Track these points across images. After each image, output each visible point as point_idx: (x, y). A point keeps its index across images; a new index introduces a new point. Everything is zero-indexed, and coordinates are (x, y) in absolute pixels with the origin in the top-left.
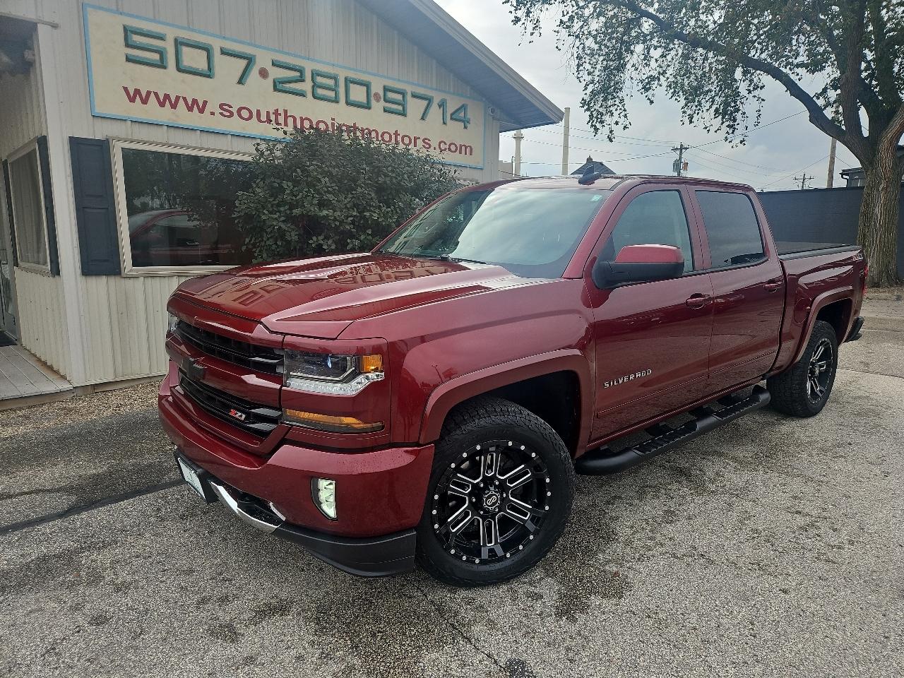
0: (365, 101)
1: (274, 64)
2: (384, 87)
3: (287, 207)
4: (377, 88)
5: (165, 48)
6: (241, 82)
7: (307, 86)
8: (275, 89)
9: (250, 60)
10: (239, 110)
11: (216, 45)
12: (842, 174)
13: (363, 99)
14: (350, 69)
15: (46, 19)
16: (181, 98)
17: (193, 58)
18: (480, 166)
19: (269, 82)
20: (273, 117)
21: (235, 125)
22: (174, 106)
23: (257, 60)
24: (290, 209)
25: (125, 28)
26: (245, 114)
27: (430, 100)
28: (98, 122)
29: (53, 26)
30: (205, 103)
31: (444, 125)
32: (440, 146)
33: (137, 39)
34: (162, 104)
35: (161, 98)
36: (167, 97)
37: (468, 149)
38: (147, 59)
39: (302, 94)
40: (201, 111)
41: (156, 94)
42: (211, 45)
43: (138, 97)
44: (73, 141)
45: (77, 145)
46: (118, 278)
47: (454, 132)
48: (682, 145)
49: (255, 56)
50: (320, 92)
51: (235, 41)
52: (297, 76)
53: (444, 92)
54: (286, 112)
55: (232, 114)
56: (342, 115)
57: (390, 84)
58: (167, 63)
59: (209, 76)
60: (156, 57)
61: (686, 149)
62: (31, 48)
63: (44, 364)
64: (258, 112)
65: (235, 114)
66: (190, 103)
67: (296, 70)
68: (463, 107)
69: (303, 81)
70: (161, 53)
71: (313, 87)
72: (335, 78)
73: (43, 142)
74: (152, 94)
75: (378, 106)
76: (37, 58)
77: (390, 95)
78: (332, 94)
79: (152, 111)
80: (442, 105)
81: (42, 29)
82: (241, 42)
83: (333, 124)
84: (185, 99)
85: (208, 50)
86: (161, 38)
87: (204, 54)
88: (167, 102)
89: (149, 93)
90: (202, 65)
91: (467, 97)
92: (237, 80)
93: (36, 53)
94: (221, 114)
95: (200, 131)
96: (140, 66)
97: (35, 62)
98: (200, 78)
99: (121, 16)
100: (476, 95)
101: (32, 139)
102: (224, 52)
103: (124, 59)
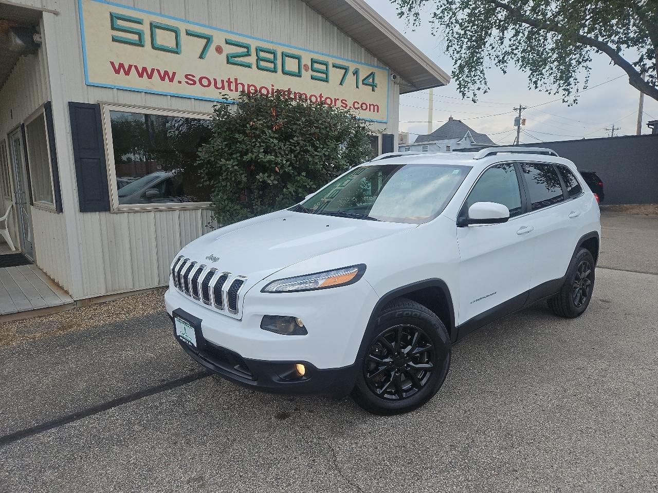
0: (297, 71)
2: (312, 59)
3: (238, 155)
4: (306, 61)
5: (143, 31)
6: (201, 57)
7: (252, 59)
8: (228, 62)
9: (209, 39)
10: (201, 79)
11: (182, 27)
12: (648, 125)
13: (295, 69)
14: (285, 45)
15: (50, 8)
16: (156, 70)
17: (165, 39)
18: (385, 120)
19: (223, 57)
20: (226, 84)
21: (197, 91)
22: (150, 77)
23: (214, 38)
24: (241, 156)
25: (111, 14)
26: (205, 82)
27: (346, 69)
28: (91, 90)
29: (55, 14)
30: (174, 74)
31: (357, 89)
32: (354, 105)
33: (120, 23)
34: (141, 75)
35: (140, 71)
36: (144, 69)
37: (376, 107)
38: (129, 39)
39: (249, 66)
40: (171, 80)
41: (136, 67)
42: (177, 27)
43: (122, 69)
44: (71, 105)
45: (75, 109)
46: (108, 213)
47: (365, 94)
48: (520, 106)
49: (212, 36)
50: (262, 64)
51: (197, 24)
52: (244, 52)
53: (357, 62)
54: (236, 80)
55: (195, 83)
56: (279, 82)
57: (316, 57)
58: (144, 42)
59: (176, 51)
60: (136, 37)
61: (524, 109)
62: (38, 33)
64: (215, 80)
65: (198, 82)
66: (162, 74)
67: (243, 47)
68: (372, 74)
69: (250, 55)
70: (140, 34)
71: (257, 60)
72: (274, 53)
73: (48, 106)
74: (133, 67)
75: (306, 74)
76: (43, 39)
77: (316, 66)
78: (271, 66)
79: (133, 81)
80: (356, 73)
82: (201, 25)
83: (273, 89)
84: (158, 71)
85: (176, 31)
86: (139, 22)
87: (174, 34)
88: (145, 74)
89: (130, 67)
90: (172, 44)
91: (375, 67)
92: (199, 55)
93: (42, 35)
94: (187, 83)
95: (171, 96)
96: (123, 45)
97: (42, 43)
98: (170, 54)
99: (108, 5)
100: (382, 65)
101: (40, 104)
102: (188, 33)
103: (111, 39)
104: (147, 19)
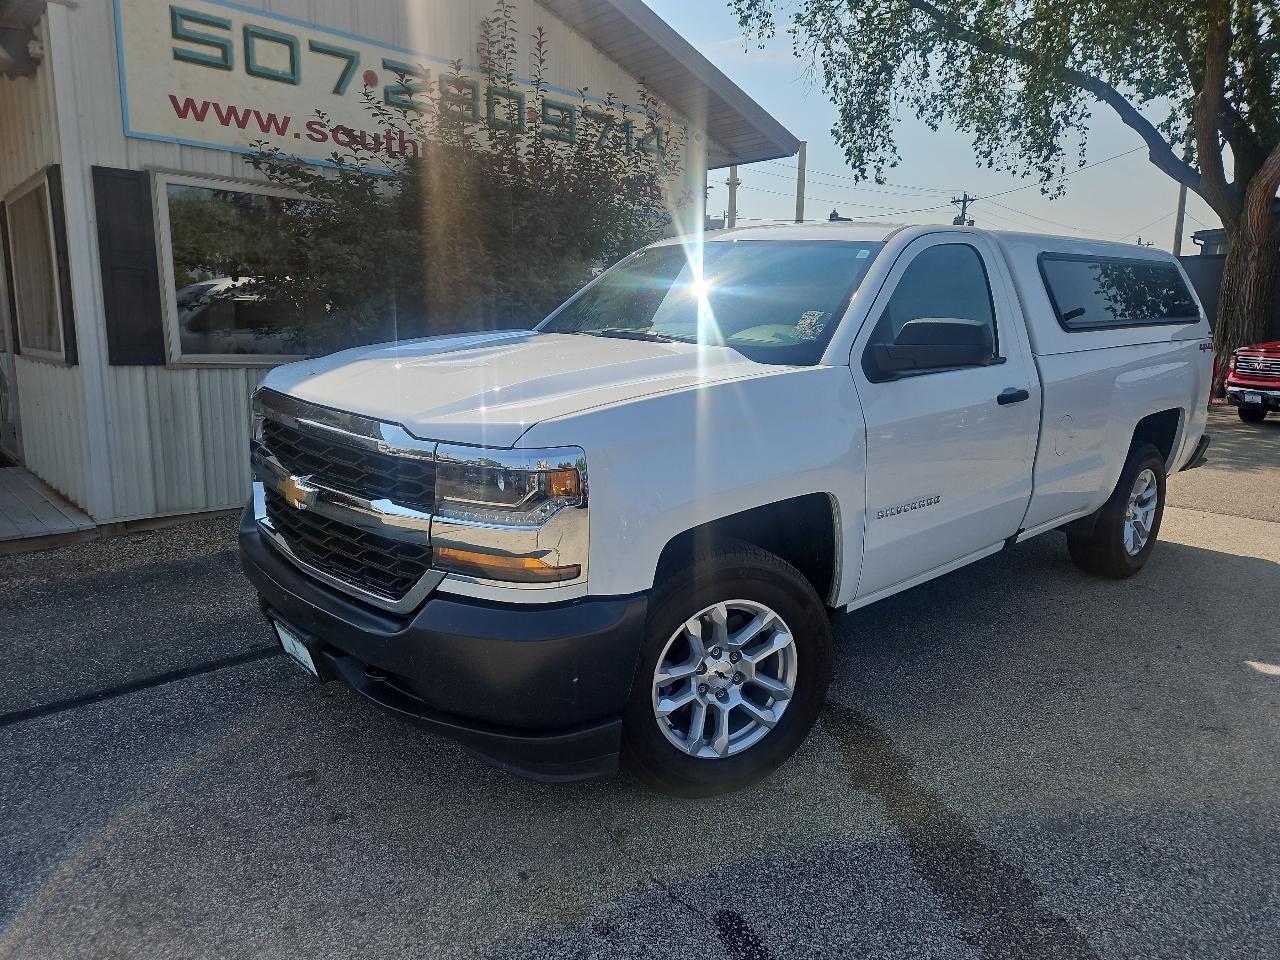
0: (516, 121)
2: (543, 100)
4: (533, 103)
5: (230, 41)
6: (338, 90)
7: (432, 98)
8: (388, 102)
9: (352, 60)
10: (335, 131)
11: (303, 36)
12: (1194, 238)
16: (253, 114)
17: (271, 56)
19: (378, 91)
20: (383, 143)
22: (242, 124)
23: (363, 59)
25: (171, 9)
26: (345, 137)
27: (608, 121)
28: (133, 144)
29: (69, 8)
30: (287, 120)
31: (628, 157)
33: (189, 26)
34: (225, 121)
35: (224, 114)
36: (232, 110)
38: (205, 56)
39: (426, 110)
40: (281, 131)
41: (216, 106)
42: (295, 37)
43: (190, 110)
44: (97, 172)
45: (102, 177)
46: (160, 369)
48: (965, 195)
49: (358, 54)
50: (451, 106)
51: (331, 32)
52: (419, 84)
54: (402, 134)
55: (325, 138)
57: (553, 97)
58: (232, 60)
59: (292, 82)
60: (217, 53)
61: (972, 200)
62: (38, 38)
63: (57, 493)
64: (363, 134)
65: (330, 135)
66: (265, 120)
67: (416, 75)
68: (657, 131)
69: (428, 90)
70: (225, 47)
71: (441, 99)
72: (472, 87)
73: (54, 172)
74: (211, 108)
75: (533, 128)
76: (46, 49)
77: (552, 113)
78: (468, 110)
79: (211, 131)
80: (626, 128)
81: (53, 9)
82: (338, 33)
84: (257, 114)
85: (290, 43)
86: (224, 25)
87: (287, 48)
88: (233, 117)
89: (206, 105)
90: (283, 65)
92: (332, 87)
93: (45, 45)
94: (310, 136)
96: (193, 65)
97: (43, 57)
98: (279, 84)
100: (675, 115)
101: (39, 169)
102: (314, 48)
103: (171, 55)
104: (239, 19)
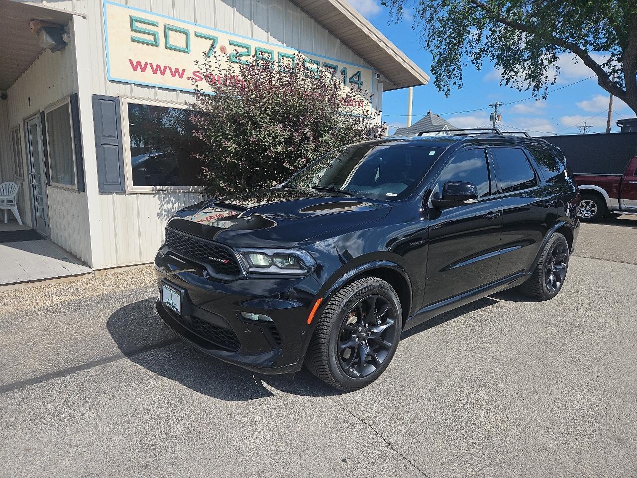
1: (230, 44)
2: (304, 59)
5: (158, 32)
6: (207, 56)
7: (252, 59)
8: (231, 61)
9: (214, 40)
11: (192, 29)
14: (281, 46)
15: (78, 12)
16: (168, 68)
17: (177, 40)
19: (227, 56)
21: (203, 86)
22: (163, 73)
23: (219, 40)
25: (130, 17)
26: (210, 79)
27: (335, 69)
28: (112, 84)
29: (83, 17)
30: (184, 71)
31: (345, 86)
33: (138, 25)
34: (155, 72)
35: (155, 68)
36: (158, 67)
37: (361, 104)
38: (146, 40)
40: (181, 76)
41: (151, 65)
42: (188, 30)
43: (139, 67)
44: (94, 97)
45: (97, 100)
46: (123, 195)
49: (217, 38)
50: (260, 63)
51: (204, 27)
52: (246, 52)
53: (345, 62)
55: (201, 79)
58: (159, 43)
59: (186, 51)
60: (151, 38)
61: (499, 105)
62: (68, 32)
64: (219, 77)
65: (204, 78)
66: (173, 71)
67: (245, 47)
68: (358, 74)
69: (250, 55)
70: (155, 35)
71: (256, 59)
72: (271, 53)
73: (75, 98)
74: (149, 65)
76: (71, 37)
79: (148, 77)
80: (343, 72)
82: (207, 27)
84: (170, 68)
85: (186, 33)
86: (154, 25)
87: (184, 36)
88: (159, 71)
89: (146, 64)
90: (182, 44)
91: (361, 66)
94: (194, 79)
95: (180, 91)
96: (141, 45)
97: (70, 41)
98: (180, 53)
99: (128, 9)
100: (367, 65)
101: (66, 94)
102: (196, 35)
103: (130, 40)
104: (162, 22)
